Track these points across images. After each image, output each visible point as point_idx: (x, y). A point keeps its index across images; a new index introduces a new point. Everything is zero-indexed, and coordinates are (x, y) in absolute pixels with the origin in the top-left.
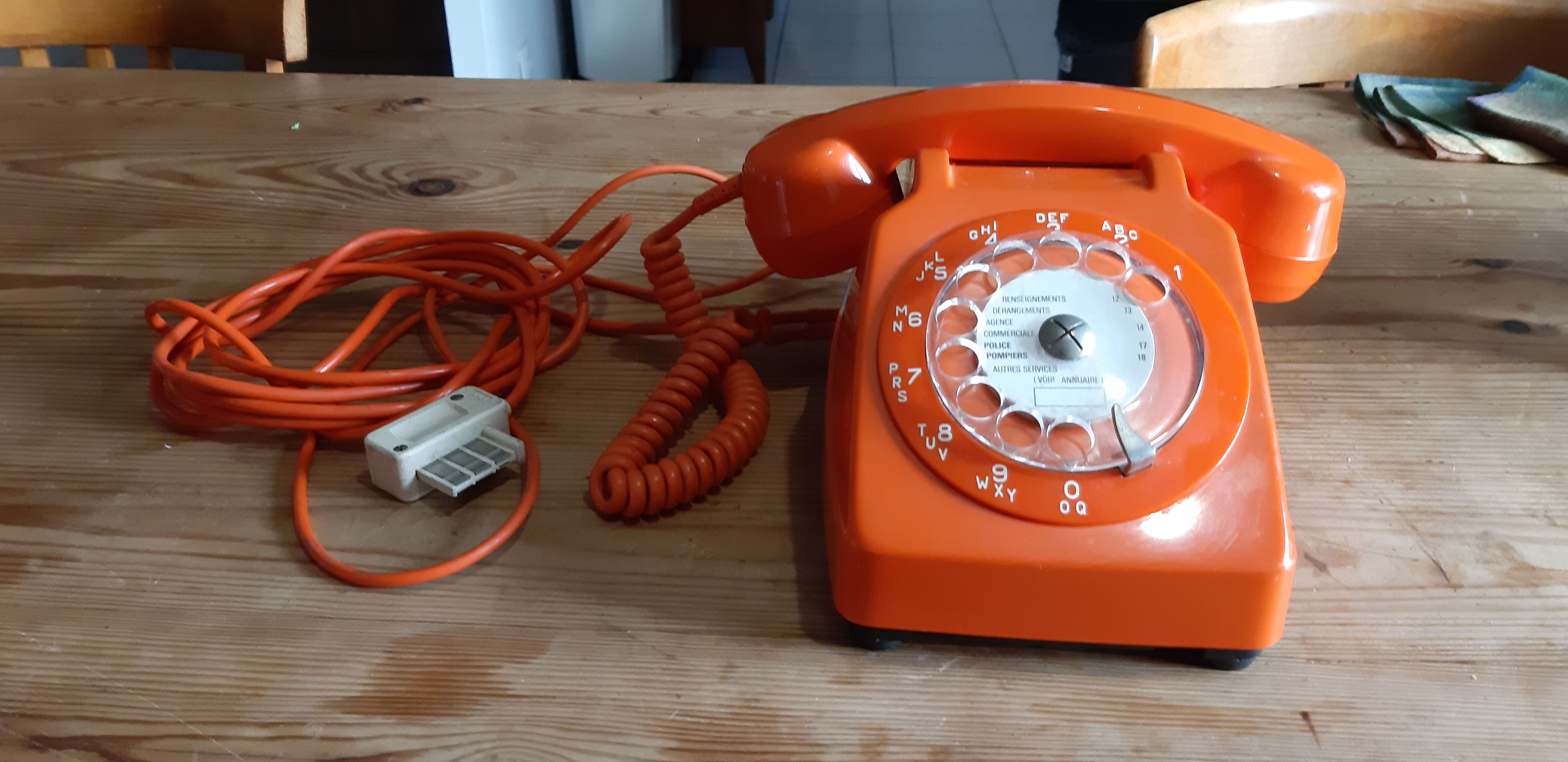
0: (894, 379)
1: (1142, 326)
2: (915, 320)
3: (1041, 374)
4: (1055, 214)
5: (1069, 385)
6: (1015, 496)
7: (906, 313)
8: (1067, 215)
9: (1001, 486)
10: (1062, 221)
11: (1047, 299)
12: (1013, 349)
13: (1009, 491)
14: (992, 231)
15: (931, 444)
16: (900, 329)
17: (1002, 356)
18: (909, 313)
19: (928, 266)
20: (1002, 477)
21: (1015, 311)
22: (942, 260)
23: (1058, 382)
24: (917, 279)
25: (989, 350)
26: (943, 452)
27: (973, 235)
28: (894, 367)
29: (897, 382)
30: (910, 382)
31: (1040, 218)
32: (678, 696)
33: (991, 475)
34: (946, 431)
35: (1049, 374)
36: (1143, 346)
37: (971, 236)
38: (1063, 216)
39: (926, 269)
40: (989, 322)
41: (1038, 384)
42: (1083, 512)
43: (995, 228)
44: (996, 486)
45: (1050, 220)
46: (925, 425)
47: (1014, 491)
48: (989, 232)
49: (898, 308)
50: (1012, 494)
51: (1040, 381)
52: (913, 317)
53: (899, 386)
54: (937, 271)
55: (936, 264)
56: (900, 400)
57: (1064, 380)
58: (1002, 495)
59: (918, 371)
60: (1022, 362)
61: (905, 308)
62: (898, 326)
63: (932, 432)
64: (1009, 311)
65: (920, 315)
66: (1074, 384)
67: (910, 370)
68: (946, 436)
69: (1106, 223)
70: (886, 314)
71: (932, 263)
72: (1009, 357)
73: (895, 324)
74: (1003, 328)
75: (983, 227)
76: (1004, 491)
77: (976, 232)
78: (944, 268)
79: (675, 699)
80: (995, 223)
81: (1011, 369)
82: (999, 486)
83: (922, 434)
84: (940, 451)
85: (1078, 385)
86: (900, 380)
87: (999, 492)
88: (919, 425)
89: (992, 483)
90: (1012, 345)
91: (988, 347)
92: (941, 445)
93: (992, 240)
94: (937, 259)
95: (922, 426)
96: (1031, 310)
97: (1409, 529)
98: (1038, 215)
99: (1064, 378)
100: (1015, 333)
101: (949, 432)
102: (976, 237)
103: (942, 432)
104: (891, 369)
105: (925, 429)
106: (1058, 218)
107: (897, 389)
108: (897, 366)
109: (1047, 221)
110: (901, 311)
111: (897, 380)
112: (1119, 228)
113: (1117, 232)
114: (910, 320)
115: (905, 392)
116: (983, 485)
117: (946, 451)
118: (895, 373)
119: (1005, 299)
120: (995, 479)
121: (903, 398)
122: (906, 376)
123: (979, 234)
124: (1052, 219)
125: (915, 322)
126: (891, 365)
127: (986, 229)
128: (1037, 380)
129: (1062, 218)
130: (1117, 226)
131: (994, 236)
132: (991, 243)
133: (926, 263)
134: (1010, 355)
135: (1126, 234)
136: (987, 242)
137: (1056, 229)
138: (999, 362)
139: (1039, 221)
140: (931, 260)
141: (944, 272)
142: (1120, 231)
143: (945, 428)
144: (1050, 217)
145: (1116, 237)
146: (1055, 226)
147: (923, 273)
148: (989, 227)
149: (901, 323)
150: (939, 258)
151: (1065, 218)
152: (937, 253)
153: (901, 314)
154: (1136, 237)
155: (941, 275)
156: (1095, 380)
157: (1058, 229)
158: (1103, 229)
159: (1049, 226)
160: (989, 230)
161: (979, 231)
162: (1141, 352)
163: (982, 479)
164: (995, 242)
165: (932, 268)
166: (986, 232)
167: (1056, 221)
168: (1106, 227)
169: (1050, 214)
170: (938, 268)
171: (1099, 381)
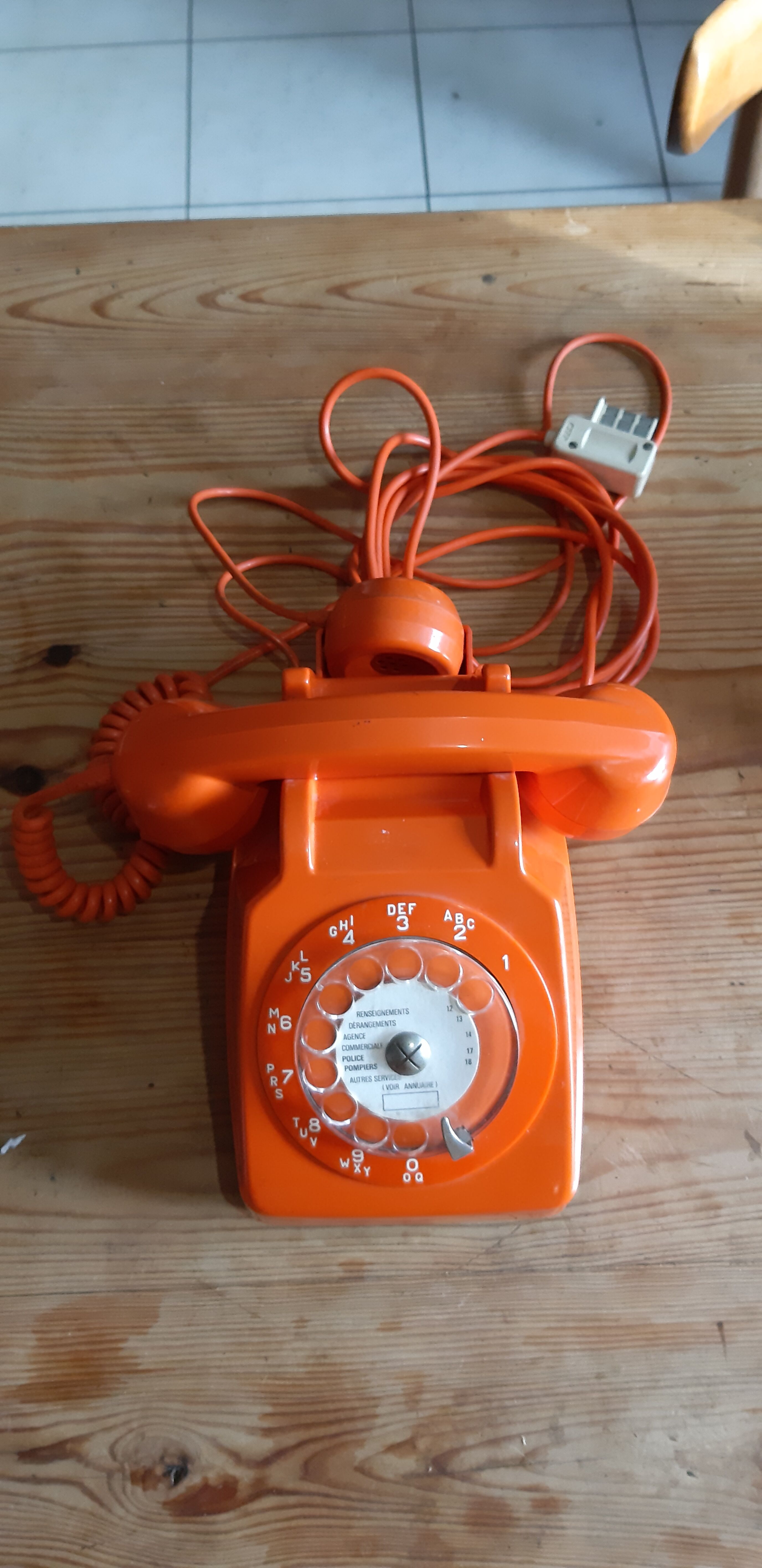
0: (272, 1078)
1: (470, 1033)
2: (286, 1024)
3: (388, 1082)
4: (404, 904)
5: (410, 1090)
6: (370, 1172)
7: (278, 1016)
8: (414, 904)
9: (359, 1165)
10: (410, 913)
11: (392, 1012)
12: (366, 1061)
13: (365, 1168)
14: (350, 927)
15: (304, 1133)
16: (274, 1031)
17: (356, 1068)
18: (281, 1015)
19: (294, 967)
20: (359, 1158)
21: (367, 1025)
22: (306, 960)
23: (402, 1088)
24: (286, 980)
25: (346, 1063)
26: (314, 1140)
27: (333, 932)
28: (270, 1067)
29: (273, 1081)
30: (285, 1081)
31: (391, 909)
33: (351, 1158)
34: (314, 1124)
35: (394, 1082)
36: (470, 1051)
37: (331, 933)
39: (293, 969)
40: (345, 1038)
41: (386, 1091)
42: (421, 1180)
43: (352, 924)
44: (355, 1165)
45: (400, 913)
46: (298, 1119)
47: (369, 1168)
48: (346, 929)
49: (271, 1010)
50: (367, 1170)
51: (388, 1089)
52: (284, 1019)
53: (276, 1085)
54: (303, 973)
55: (302, 965)
56: (277, 1097)
57: (406, 1087)
58: (360, 1171)
59: (290, 1072)
60: (373, 1073)
61: (277, 1010)
62: (271, 1029)
63: (304, 1124)
64: (361, 1026)
65: (290, 1018)
66: (414, 1090)
67: (284, 1071)
68: (315, 1128)
69: (448, 912)
70: (261, 1019)
71: (298, 963)
72: (363, 1069)
73: (269, 1026)
74: (357, 1042)
75: (341, 922)
76: (361, 1168)
77: (335, 928)
78: (308, 969)
80: (352, 917)
81: (364, 1079)
82: (357, 1165)
83: (297, 1125)
84: (311, 1139)
85: (418, 1090)
86: (277, 1079)
87: (357, 1169)
88: (294, 1118)
89: (351, 1163)
90: (365, 1058)
91: (345, 1060)
92: (311, 1134)
93: (349, 939)
94: (302, 960)
95: (296, 1119)
96: (379, 1024)
98: (389, 906)
99: (406, 1084)
100: (367, 1047)
101: (317, 1124)
102: (336, 933)
103: (312, 1124)
104: (269, 1069)
105: (299, 1122)
106: (406, 909)
107: (274, 1088)
108: (273, 1067)
109: (397, 915)
110: (274, 1013)
111: (274, 1079)
112: (459, 917)
113: (457, 922)
114: (282, 1023)
115: (281, 1090)
116: (345, 1164)
117: (316, 1139)
118: (272, 1073)
119: (359, 1014)
120: (354, 1160)
121: (280, 1096)
122: (281, 1077)
123: (338, 930)
124: (402, 911)
125: (286, 1025)
126: (268, 1065)
127: (344, 923)
128: (385, 1088)
129: (410, 909)
130: (457, 915)
131: (351, 933)
132: (349, 941)
133: (293, 962)
134: (364, 1066)
135: (465, 924)
136: (345, 941)
137: (404, 923)
138: (355, 1074)
139: (390, 913)
140: (297, 959)
141: (309, 974)
142: (459, 920)
143: (314, 1122)
144: (400, 909)
145: (456, 928)
146: (404, 920)
147: (291, 974)
148: (346, 921)
149: (274, 1025)
150: (304, 958)
151: (412, 908)
152: (302, 952)
153: (274, 1017)
154: (473, 926)
155: (306, 977)
156: (431, 1085)
157: (406, 923)
158: (445, 919)
159: (398, 919)
160: (346, 925)
161: (338, 926)
162: (469, 1057)
163: (345, 1160)
164: (352, 941)
165: (298, 969)
166: (344, 928)
167: (405, 913)
168: (448, 916)
169: (400, 905)
170: (303, 969)
171: (434, 1085)
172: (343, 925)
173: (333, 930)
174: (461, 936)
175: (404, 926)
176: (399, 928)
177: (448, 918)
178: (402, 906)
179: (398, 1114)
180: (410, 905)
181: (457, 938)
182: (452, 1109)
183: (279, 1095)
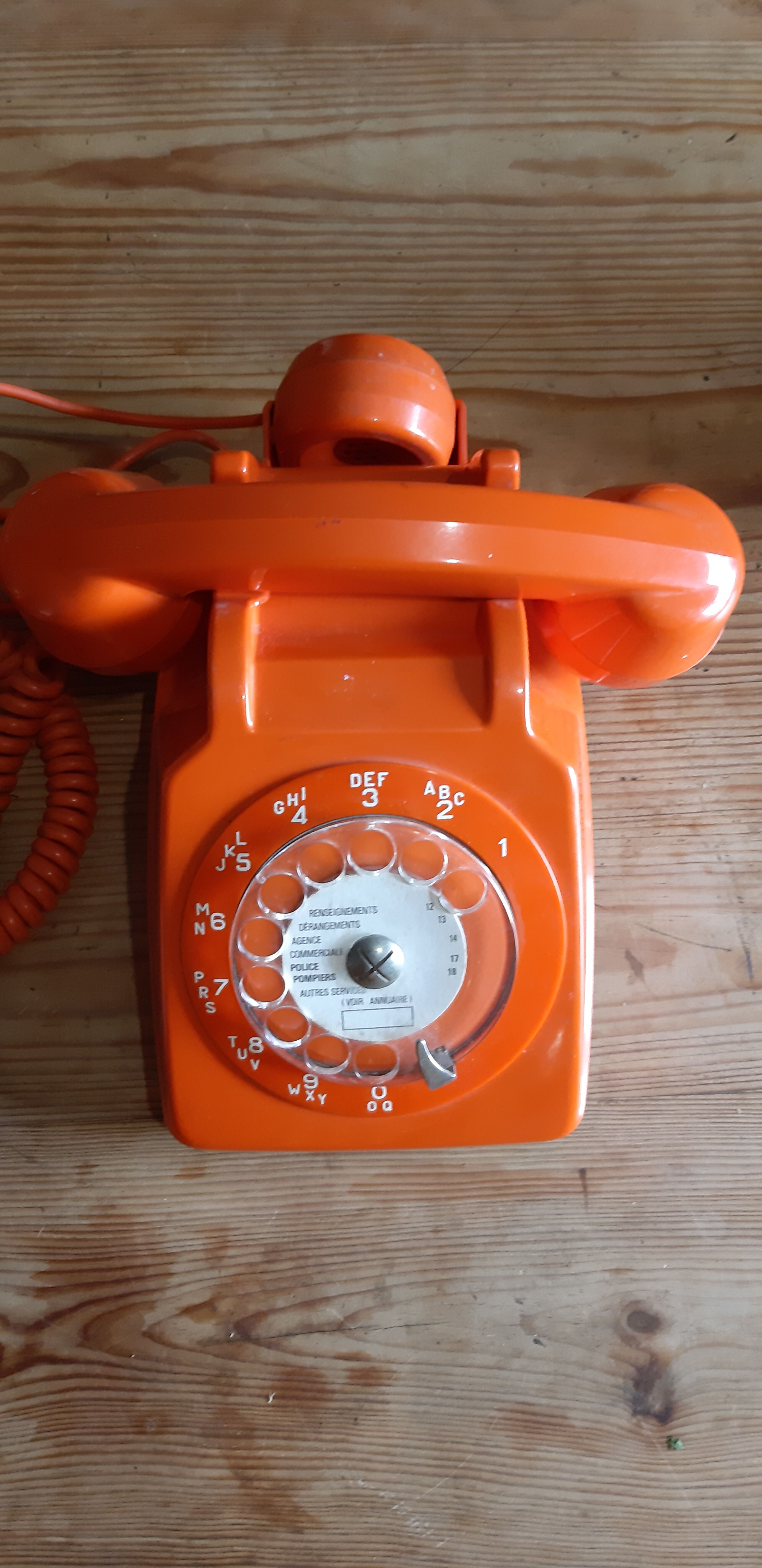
0: (201, 988)
1: (455, 936)
2: (218, 923)
3: (350, 996)
4: (372, 773)
5: (377, 1006)
6: (326, 1099)
7: (208, 914)
8: (386, 774)
9: (312, 1092)
10: (380, 784)
11: (356, 911)
12: (321, 971)
13: (319, 1096)
14: (301, 803)
15: (242, 1054)
16: (203, 932)
17: (308, 979)
18: (211, 914)
19: (228, 851)
20: (312, 1084)
21: (322, 926)
22: (244, 844)
23: (367, 1003)
24: (217, 868)
25: (296, 973)
26: (255, 1062)
27: (278, 809)
28: (199, 975)
29: (203, 992)
30: (217, 993)
31: (355, 780)
32: (42, 1208)
33: (303, 1084)
34: (255, 1044)
35: (357, 996)
36: (455, 958)
37: (276, 810)
38: (381, 776)
39: (227, 856)
40: (294, 942)
41: (346, 1008)
42: (390, 1109)
43: (303, 798)
44: (307, 1092)
45: (366, 785)
46: (235, 1037)
47: (325, 1095)
48: (296, 804)
49: (198, 906)
50: (322, 1098)
51: (348, 1004)
52: (217, 918)
53: (207, 997)
54: (239, 860)
55: (238, 850)
56: (208, 1011)
57: (372, 1002)
58: (313, 1099)
59: (225, 982)
60: (330, 985)
61: (207, 906)
62: (200, 929)
63: (243, 1043)
64: (314, 927)
65: (223, 916)
66: (382, 1005)
67: (217, 981)
68: (256, 1048)
69: (430, 784)
70: (186, 917)
71: (233, 848)
72: (317, 979)
73: (197, 925)
74: (310, 947)
75: (289, 795)
76: (315, 1095)
77: (282, 803)
78: (247, 855)
79: (39, 1213)
80: (303, 789)
81: (319, 992)
82: (310, 1092)
83: (233, 1045)
84: (252, 1061)
85: (387, 1006)
86: (207, 990)
87: (310, 1097)
88: (230, 1037)
89: (303, 1090)
90: (320, 967)
91: (294, 969)
92: (251, 1056)
93: (300, 817)
95: (233, 1038)
96: (339, 926)
97: (735, 901)
98: (353, 776)
99: (372, 999)
100: (322, 952)
101: (259, 1044)
102: (282, 809)
103: (253, 1045)
104: (197, 978)
105: (236, 1040)
106: (374, 779)
107: (204, 1001)
108: (202, 975)
109: (362, 787)
110: (203, 909)
111: (204, 990)
112: (445, 790)
113: (441, 797)
114: (213, 922)
115: (213, 1003)
116: (294, 1091)
117: (257, 1062)
118: (201, 983)
119: (313, 913)
120: (306, 1086)
121: (211, 1010)
122: (213, 986)
123: (285, 805)
124: (370, 782)
125: (218, 925)
126: (196, 973)
127: (293, 797)
128: (345, 1003)
129: (381, 779)
130: (441, 787)
131: (302, 810)
132: (299, 821)
133: (226, 846)
134: (318, 976)
135: (451, 799)
136: (295, 820)
137: (372, 797)
138: (307, 986)
139: (353, 785)
140: (232, 842)
141: (248, 862)
142: (444, 795)
143: (256, 1041)
144: (367, 779)
145: (439, 805)
146: (371, 794)
147: (223, 860)
148: (296, 795)
149: (203, 924)
150: (241, 841)
151: (383, 779)
152: (238, 834)
153: (203, 913)
154: (462, 802)
155: (244, 865)
156: (403, 999)
157: (375, 797)
158: (426, 793)
159: (365, 792)
160: (296, 800)
161: (286, 801)
162: (454, 965)
163: (294, 1086)
164: (304, 820)
165: (233, 855)
166: (293, 803)
167: (373, 785)
168: (430, 789)
169: (367, 774)
170: (240, 855)
171: (408, 1000)
172: (292, 799)
173: (279, 806)
174: (446, 814)
175: (372, 801)
176: (366, 804)
177: (430, 791)
178: (369, 776)
179: (362, 1034)
180: (380, 774)
181: (440, 816)
182: (430, 1028)
183: (211, 1008)
